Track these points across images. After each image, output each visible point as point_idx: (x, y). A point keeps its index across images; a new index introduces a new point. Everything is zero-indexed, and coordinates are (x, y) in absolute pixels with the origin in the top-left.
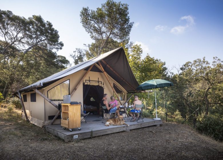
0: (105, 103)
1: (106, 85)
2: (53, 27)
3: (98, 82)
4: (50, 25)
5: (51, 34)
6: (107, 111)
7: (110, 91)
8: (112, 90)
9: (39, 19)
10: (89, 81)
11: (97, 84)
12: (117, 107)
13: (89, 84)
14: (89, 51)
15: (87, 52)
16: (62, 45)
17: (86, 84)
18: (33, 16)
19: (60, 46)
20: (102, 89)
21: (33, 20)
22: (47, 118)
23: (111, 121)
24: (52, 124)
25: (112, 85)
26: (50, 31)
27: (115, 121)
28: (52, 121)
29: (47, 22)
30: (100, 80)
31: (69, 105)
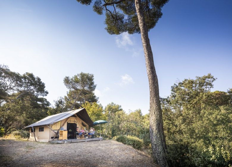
0: (77, 130)
1: (78, 123)
2: (41, 81)
3: (74, 121)
4: (39, 79)
5: (39, 85)
6: (78, 134)
7: (80, 126)
8: (81, 125)
9: (31, 76)
10: (70, 121)
11: (73, 123)
12: (82, 133)
13: (70, 122)
14: (67, 97)
15: (66, 97)
16: (47, 93)
17: (68, 122)
18: (26, 73)
19: (46, 94)
20: (76, 125)
21: (26, 75)
22: (51, 138)
23: (79, 138)
24: (53, 140)
25: (81, 123)
26: (38, 83)
27: (81, 138)
28: (53, 139)
29: (37, 77)
30: (75, 120)
31: (63, 131)
